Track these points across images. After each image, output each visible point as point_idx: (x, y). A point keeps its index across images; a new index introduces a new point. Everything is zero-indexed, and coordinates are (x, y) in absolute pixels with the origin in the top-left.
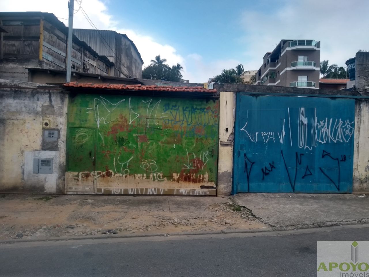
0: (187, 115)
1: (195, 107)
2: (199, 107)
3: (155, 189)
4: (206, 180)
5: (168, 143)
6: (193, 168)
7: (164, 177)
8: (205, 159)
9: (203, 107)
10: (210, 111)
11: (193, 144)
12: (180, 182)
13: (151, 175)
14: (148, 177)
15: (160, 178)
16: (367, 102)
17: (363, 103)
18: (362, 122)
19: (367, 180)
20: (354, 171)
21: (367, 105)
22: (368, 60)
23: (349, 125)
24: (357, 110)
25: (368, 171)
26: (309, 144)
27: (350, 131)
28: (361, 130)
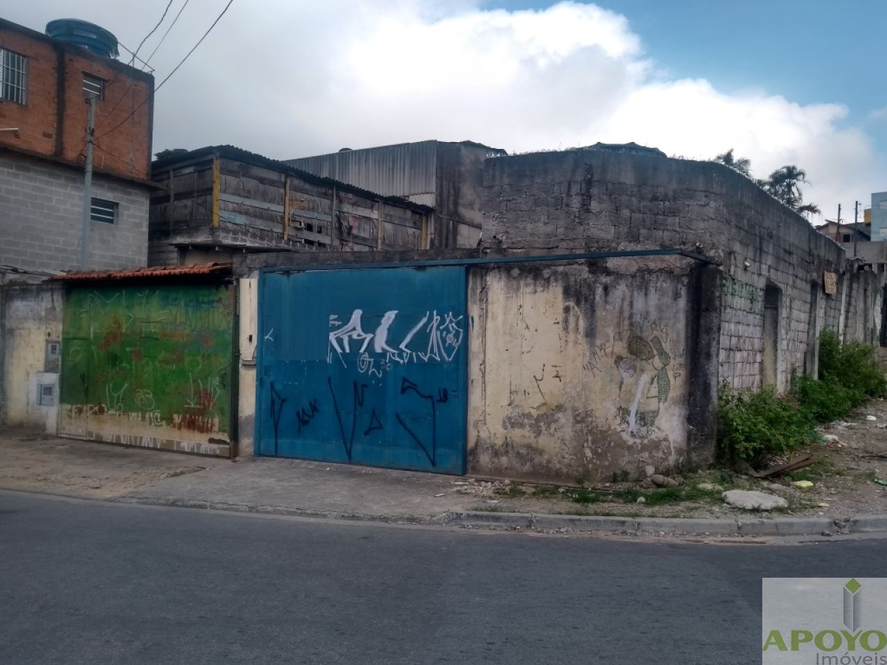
0: (190, 313)
1: (201, 299)
2: (206, 300)
3: (151, 438)
4: (216, 428)
5: (166, 362)
6: (198, 406)
7: (162, 419)
8: (215, 392)
9: (212, 298)
10: (221, 305)
11: (198, 365)
12: (183, 430)
13: (147, 416)
14: (143, 418)
15: (157, 422)
16: (502, 269)
17: (491, 273)
18: (490, 315)
19: (509, 448)
20: (476, 426)
21: (500, 278)
22: (505, 175)
23: (453, 324)
24: (479, 291)
25: (509, 427)
26: (377, 365)
27: (457, 335)
28: (488, 333)
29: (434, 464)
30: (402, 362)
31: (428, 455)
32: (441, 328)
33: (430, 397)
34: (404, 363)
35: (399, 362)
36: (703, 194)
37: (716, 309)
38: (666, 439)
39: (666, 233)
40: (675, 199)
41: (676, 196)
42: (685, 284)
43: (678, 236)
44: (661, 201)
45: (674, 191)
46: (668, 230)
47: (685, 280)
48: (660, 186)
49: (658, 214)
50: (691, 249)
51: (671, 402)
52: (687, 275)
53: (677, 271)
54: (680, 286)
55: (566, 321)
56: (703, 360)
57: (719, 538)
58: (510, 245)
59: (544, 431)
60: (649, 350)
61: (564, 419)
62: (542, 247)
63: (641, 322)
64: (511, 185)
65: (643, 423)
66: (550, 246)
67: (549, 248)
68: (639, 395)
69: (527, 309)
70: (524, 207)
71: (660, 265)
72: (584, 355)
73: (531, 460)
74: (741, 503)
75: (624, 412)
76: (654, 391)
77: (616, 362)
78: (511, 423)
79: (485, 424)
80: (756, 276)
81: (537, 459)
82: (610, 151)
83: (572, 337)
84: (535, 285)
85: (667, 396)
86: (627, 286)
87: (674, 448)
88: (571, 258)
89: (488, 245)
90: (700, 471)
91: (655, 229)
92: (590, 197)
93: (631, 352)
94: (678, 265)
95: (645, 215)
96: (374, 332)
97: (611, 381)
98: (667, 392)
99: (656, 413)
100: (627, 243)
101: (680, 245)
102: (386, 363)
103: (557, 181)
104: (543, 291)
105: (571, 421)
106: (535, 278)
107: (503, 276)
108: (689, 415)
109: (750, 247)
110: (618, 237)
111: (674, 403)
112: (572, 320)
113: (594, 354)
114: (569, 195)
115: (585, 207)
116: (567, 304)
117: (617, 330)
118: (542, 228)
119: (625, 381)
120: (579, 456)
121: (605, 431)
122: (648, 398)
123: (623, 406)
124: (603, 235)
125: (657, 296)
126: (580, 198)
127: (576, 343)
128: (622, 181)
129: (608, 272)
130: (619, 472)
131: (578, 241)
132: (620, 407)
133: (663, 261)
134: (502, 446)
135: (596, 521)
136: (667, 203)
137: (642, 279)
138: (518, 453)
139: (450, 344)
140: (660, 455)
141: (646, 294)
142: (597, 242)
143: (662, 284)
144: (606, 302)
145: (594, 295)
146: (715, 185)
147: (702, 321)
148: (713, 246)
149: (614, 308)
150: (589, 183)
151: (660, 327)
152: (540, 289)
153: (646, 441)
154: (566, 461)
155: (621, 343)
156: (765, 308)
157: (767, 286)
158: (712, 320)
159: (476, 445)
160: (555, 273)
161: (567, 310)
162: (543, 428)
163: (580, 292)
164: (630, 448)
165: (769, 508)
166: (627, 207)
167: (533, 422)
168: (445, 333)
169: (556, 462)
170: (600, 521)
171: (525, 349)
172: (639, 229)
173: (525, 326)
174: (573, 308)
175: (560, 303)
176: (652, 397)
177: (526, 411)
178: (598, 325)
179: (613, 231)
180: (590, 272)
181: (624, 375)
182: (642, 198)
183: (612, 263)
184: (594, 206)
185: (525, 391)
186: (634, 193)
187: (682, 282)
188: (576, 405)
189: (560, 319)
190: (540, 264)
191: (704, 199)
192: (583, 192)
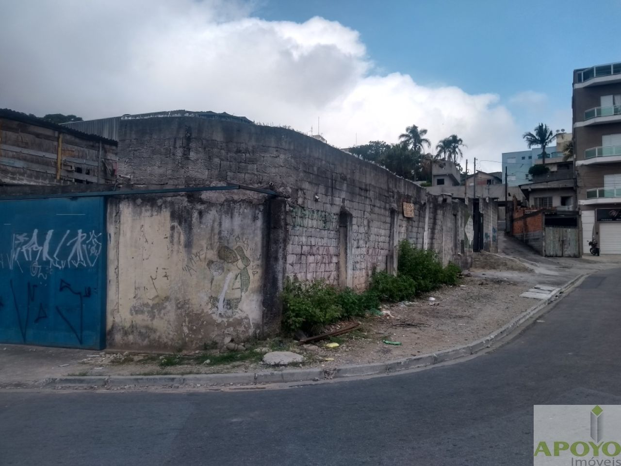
16: (130, 199)
17: (122, 202)
18: (122, 232)
19: (134, 329)
20: (112, 314)
21: (129, 205)
22: (133, 132)
23: (95, 239)
24: (114, 214)
25: (134, 313)
26: (44, 270)
27: (97, 248)
28: (121, 246)
29: (81, 342)
30: (60, 267)
31: (77, 336)
32: (87, 242)
33: (79, 293)
34: (62, 269)
35: (58, 268)
36: (275, 149)
37: (282, 227)
38: (246, 318)
39: (247, 175)
40: (253, 152)
41: (254, 150)
42: (261, 210)
43: (256, 177)
44: (243, 153)
45: (253, 147)
46: (248, 173)
47: (262, 208)
48: (243, 143)
49: (241, 162)
50: (266, 186)
51: (251, 292)
52: (263, 204)
53: (255, 201)
54: (257, 212)
55: (172, 236)
56: (272, 262)
57: (239, 386)
58: (135, 182)
59: (157, 316)
60: (235, 256)
61: (170, 306)
62: (157, 183)
63: (228, 237)
64: (137, 139)
65: (229, 307)
66: (162, 183)
67: (161, 184)
68: (226, 287)
69: (147, 227)
70: (145, 155)
71: (242, 197)
72: (184, 260)
73: (149, 337)
74: (269, 361)
75: (214, 300)
76: (238, 284)
77: (208, 265)
78: (136, 311)
79: (118, 312)
80: (328, 206)
81: (153, 336)
82: (206, 118)
83: (176, 247)
84: (152, 210)
85: (248, 288)
86: (217, 211)
87: (253, 323)
88: (176, 191)
89: (121, 182)
90: (268, 339)
91: (238, 172)
92: (189, 149)
93: (220, 257)
94: (256, 197)
95: (231, 163)
96: (43, 246)
97: (205, 278)
98: (247, 285)
99: (239, 300)
100: (218, 182)
101: (258, 184)
102: (50, 269)
103: (167, 138)
104: (157, 215)
105: (174, 308)
106: (152, 206)
107: (131, 204)
108: (264, 300)
109: (320, 186)
110: (211, 177)
111: (253, 292)
112: (176, 235)
113: (191, 259)
114: (175, 148)
115: (185, 156)
116: (173, 224)
117: (209, 242)
118: (157, 171)
119: (215, 278)
120: (179, 332)
121: (199, 314)
122: (233, 289)
123: (213, 296)
124: (199, 176)
125: (240, 219)
126: (182, 149)
127: (178, 251)
128: (214, 138)
129: (202, 202)
130: (209, 342)
131: (180, 180)
132: (212, 296)
133: (244, 194)
134: (130, 327)
135: (154, 379)
136: (248, 155)
137: (228, 207)
138: (140, 332)
139: (93, 254)
140: (243, 328)
141: (232, 217)
142: (195, 180)
143: (244, 210)
144: (201, 222)
145: (191, 217)
146: (284, 144)
147: (272, 236)
148: (283, 185)
149: (207, 227)
150: (189, 139)
151: (242, 240)
152: (155, 213)
153: (231, 320)
154: (171, 336)
155: (212, 251)
156: (340, 226)
157: (341, 212)
158: (279, 235)
159: (113, 327)
160: (165, 202)
161: (173, 228)
162: (157, 313)
163: (182, 216)
164: (219, 325)
165: (286, 363)
166: (218, 157)
167: (150, 309)
168: (90, 246)
169: (164, 337)
170: (157, 379)
171: (145, 257)
172: (227, 173)
173: (145, 240)
174: (177, 227)
175: (168, 223)
176: (236, 289)
177: (145, 302)
178: (194, 239)
179: (207, 173)
180: (189, 201)
181: (215, 273)
182: (229, 151)
183: (205, 195)
184: (192, 155)
185: (145, 287)
186: (223, 147)
187: (259, 209)
188: (178, 296)
189: (168, 235)
190: (156, 196)
191: (275, 153)
192: (184, 145)
